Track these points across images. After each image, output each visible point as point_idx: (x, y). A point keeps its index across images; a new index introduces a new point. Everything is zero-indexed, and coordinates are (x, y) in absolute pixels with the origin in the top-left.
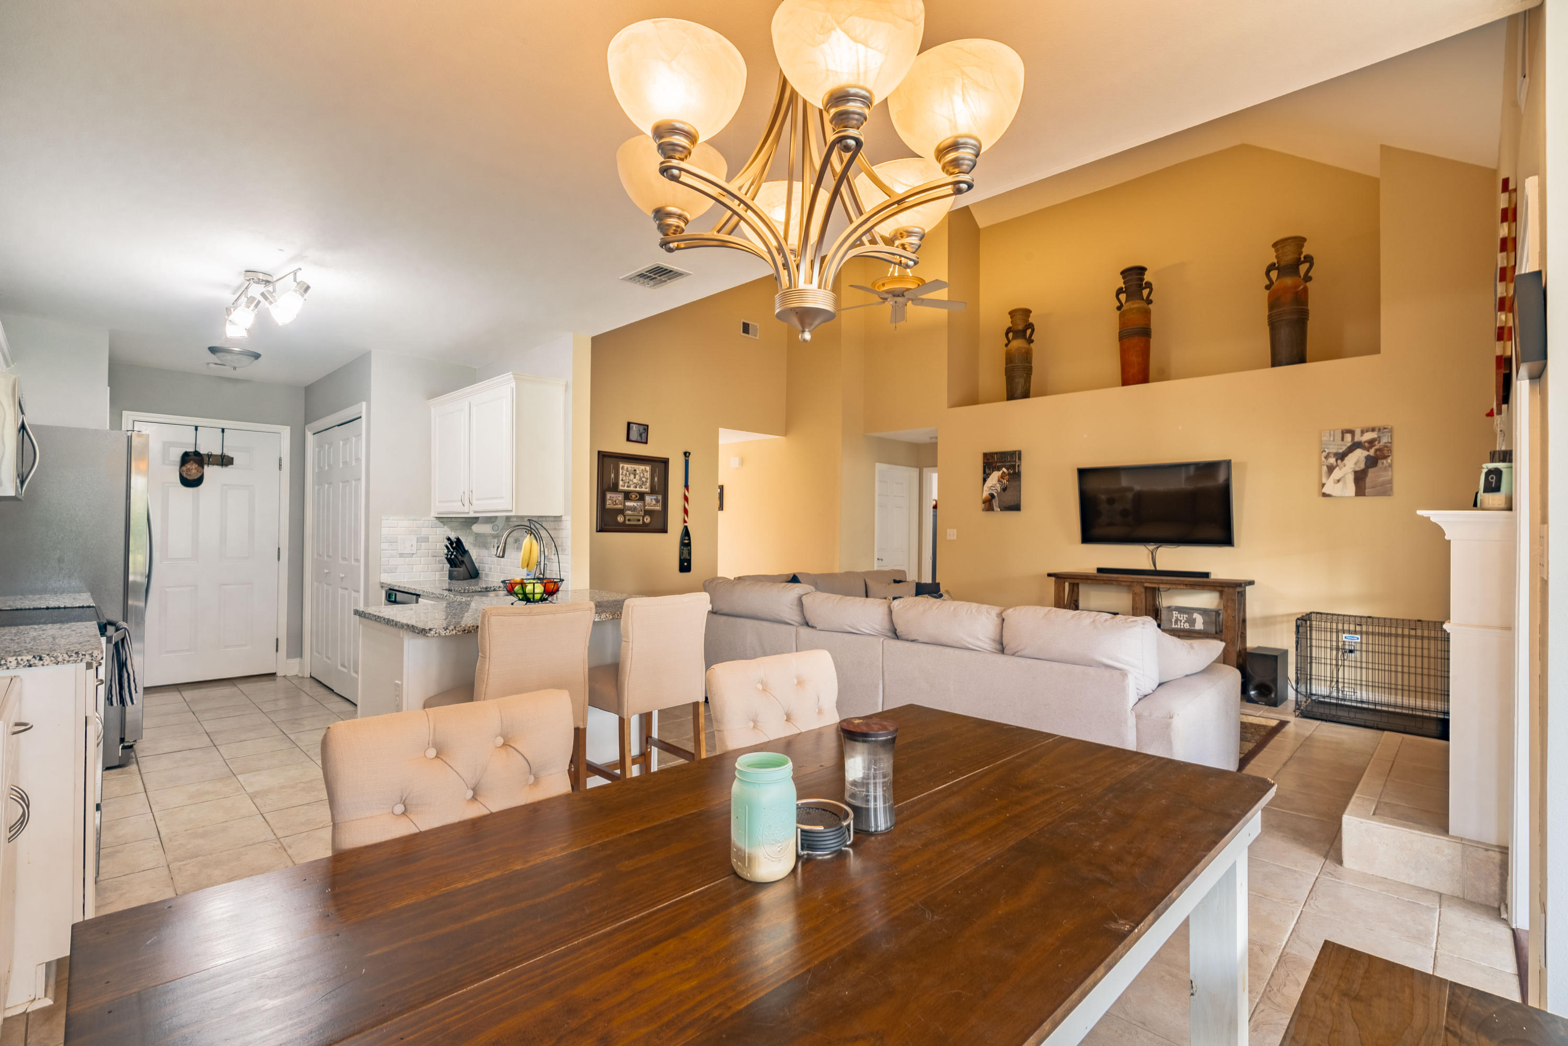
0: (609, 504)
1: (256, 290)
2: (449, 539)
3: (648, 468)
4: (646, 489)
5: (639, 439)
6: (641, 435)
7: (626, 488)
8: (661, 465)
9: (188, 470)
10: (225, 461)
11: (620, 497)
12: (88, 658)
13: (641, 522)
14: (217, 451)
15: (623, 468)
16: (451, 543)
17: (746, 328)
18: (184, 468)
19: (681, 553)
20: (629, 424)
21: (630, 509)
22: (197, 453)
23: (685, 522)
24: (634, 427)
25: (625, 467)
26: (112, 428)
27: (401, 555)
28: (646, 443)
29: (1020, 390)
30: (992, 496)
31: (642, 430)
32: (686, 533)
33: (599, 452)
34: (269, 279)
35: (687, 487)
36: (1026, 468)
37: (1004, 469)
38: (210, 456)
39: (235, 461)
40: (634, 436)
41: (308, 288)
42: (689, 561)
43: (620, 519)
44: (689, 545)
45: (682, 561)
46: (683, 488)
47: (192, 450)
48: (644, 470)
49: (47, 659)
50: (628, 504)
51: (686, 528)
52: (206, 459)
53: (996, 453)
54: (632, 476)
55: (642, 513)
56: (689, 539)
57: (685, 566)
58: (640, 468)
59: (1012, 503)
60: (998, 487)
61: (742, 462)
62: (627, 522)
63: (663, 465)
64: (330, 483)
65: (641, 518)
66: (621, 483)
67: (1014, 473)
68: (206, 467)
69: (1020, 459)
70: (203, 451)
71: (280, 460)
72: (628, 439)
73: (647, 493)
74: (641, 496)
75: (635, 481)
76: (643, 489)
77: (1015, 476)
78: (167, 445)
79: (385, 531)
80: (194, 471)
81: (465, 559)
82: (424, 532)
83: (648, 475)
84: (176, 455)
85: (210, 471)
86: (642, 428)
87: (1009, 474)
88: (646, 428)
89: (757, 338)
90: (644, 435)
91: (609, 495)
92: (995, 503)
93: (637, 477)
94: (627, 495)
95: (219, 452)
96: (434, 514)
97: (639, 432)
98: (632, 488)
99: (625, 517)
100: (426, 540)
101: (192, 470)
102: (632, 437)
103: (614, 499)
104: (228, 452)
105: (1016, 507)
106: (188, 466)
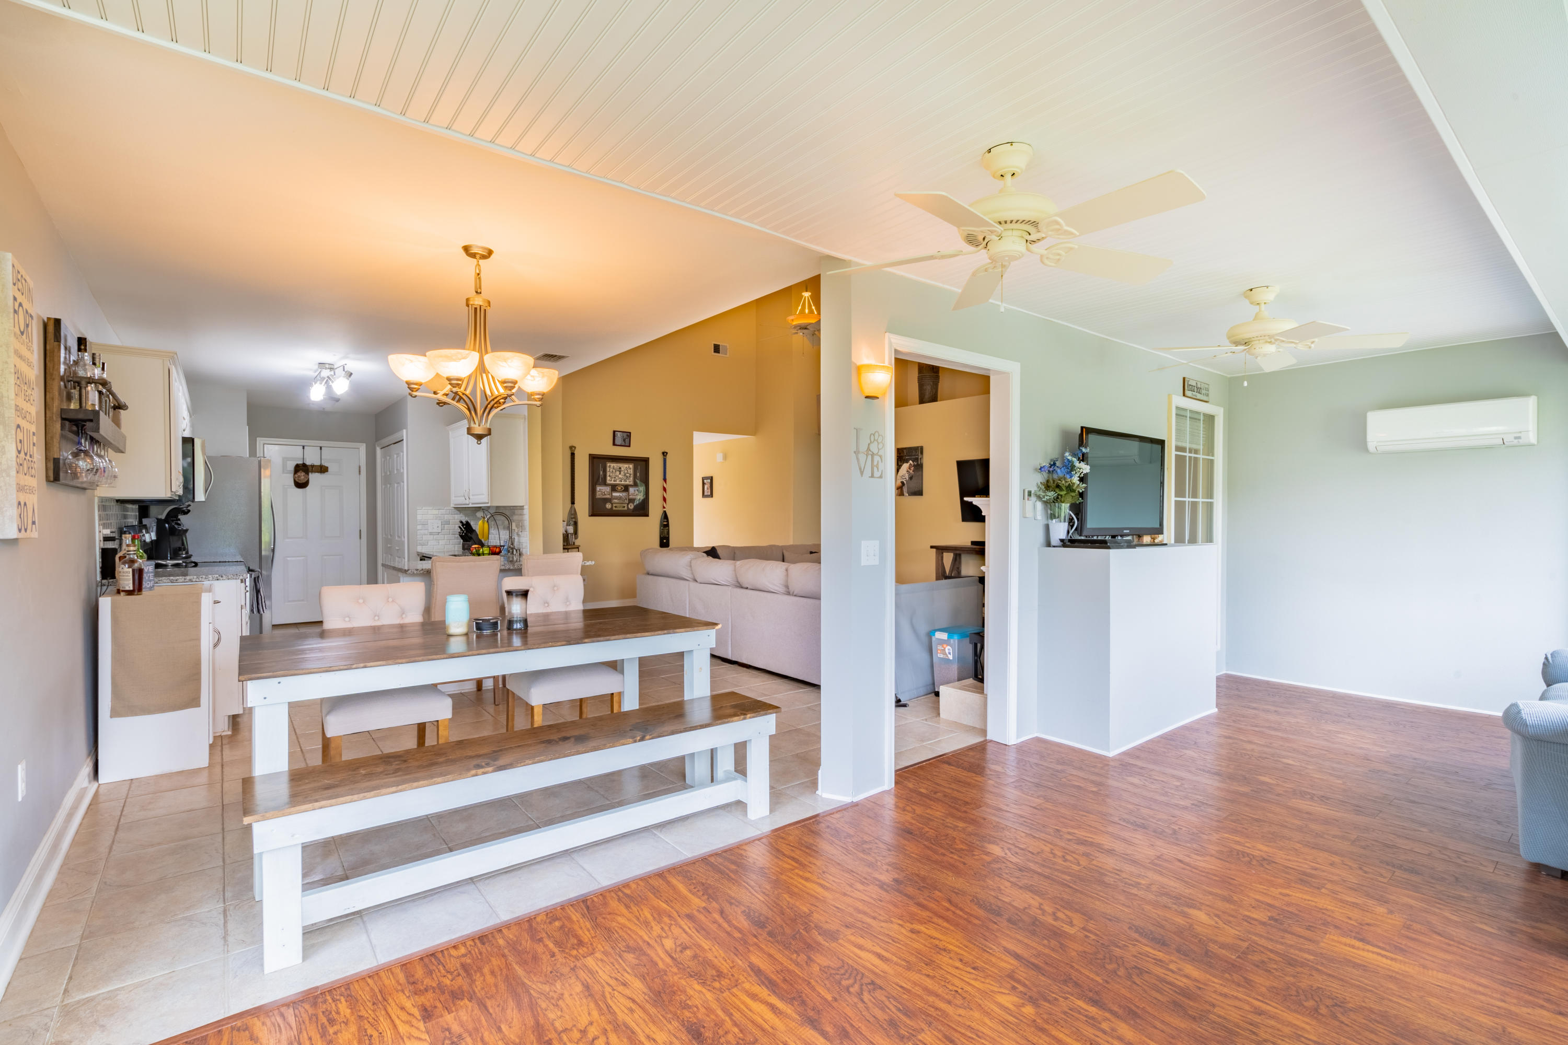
0: (599, 495)
1: (326, 373)
2: (461, 522)
3: (631, 466)
4: (630, 482)
5: (623, 444)
6: (624, 440)
7: (612, 482)
8: (642, 464)
9: (299, 476)
10: (323, 469)
11: (608, 489)
12: (241, 577)
13: (626, 508)
14: (317, 463)
15: (610, 466)
16: (463, 525)
17: (717, 349)
18: (296, 476)
19: (661, 533)
20: (614, 432)
21: (616, 498)
22: (304, 465)
23: (664, 508)
24: (619, 434)
25: (611, 466)
26: (250, 456)
27: (431, 534)
28: (629, 446)
29: (927, 395)
30: (903, 483)
31: (625, 437)
32: (665, 516)
33: (590, 455)
34: (332, 367)
35: (665, 480)
36: (927, 460)
37: (911, 462)
38: (313, 466)
39: (330, 470)
40: (618, 441)
41: (351, 374)
42: (668, 539)
43: (608, 506)
44: (667, 525)
45: (662, 539)
46: (663, 481)
47: (301, 462)
48: (628, 468)
49: (224, 577)
50: (615, 494)
51: (665, 512)
52: (310, 469)
53: (905, 448)
54: (618, 473)
55: (627, 501)
56: (668, 521)
57: (664, 542)
58: (624, 466)
59: (916, 489)
60: (907, 477)
61: (725, 457)
62: (614, 508)
63: (644, 463)
64: (390, 484)
65: (626, 505)
66: (608, 478)
67: (918, 464)
68: (310, 474)
69: (922, 453)
70: (308, 463)
71: (360, 467)
72: (614, 444)
73: (631, 486)
74: (626, 488)
75: (620, 476)
76: (627, 483)
77: (919, 467)
78: (285, 460)
79: (419, 517)
80: (303, 477)
81: (473, 536)
82: (447, 517)
83: (631, 471)
84: (291, 466)
85: (314, 477)
86: (625, 435)
87: (914, 466)
88: (629, 435)
89: (728, 356)
90: (627, 440)
91: (598, 488)
92: (905, 489)
93: (622, 473)
94: (614, 488)
95: (318, 464)
96: (452, 505)
97: (626, 439)
98: (618, 482)
99: (612, 504)
100: (448, 523)
101: (302, 475)
102: (617, 442)
103: (603, 491)
104: (325, 464)
105: (919, 493)
106: (299, 474)
